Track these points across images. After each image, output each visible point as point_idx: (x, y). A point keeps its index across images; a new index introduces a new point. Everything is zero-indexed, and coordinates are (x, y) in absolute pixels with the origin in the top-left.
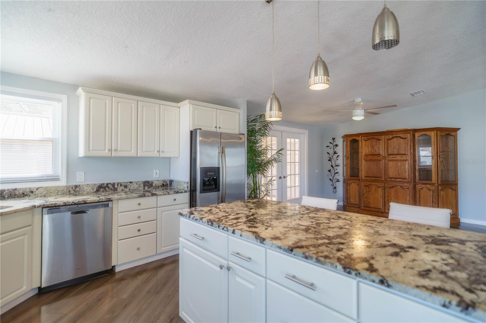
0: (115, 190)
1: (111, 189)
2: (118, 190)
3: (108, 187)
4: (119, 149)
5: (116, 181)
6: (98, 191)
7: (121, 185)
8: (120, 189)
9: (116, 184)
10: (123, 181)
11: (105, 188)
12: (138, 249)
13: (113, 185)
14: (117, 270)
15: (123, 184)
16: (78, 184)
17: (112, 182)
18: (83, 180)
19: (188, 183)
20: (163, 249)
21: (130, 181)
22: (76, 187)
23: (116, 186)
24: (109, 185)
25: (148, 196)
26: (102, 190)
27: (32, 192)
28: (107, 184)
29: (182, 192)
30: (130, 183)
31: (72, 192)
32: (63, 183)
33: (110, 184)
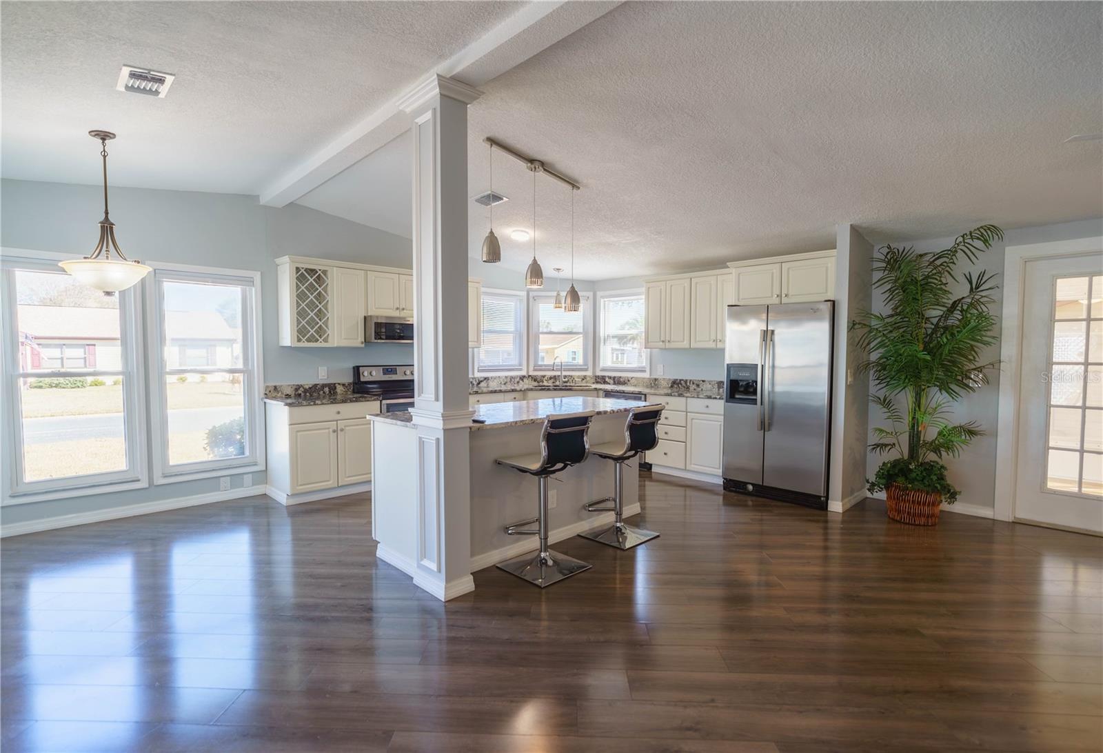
0: (688, 388)
1: (684, 387)
2: (691, 388)
3: (681, 384)
4: (672, 340)
5: (688, 378)
6: (672, 386)
7: (693, 383)
8: (692, 387)
9: (688, 381)
10: (695, 379)
11: (678, 384)
12: (665, 454)
13: (686, 382)
14: (654, 469)
15: (695, 382)
16: (657, 377)
17: (684, 379)
18: (662, 374)
19: (720, 384)
20: (693, 466)
21: (703, 379)
22: (656, 380)
23: (688, 384)
24: (682, 382)
25: (675, 396)
26: (675, 386)
27: (629, 381)
28: (680, 380)
29: (716, 398)
30: (703, 381)
31: (653, 385)
32: (647, 375)
33: (683, 380)
